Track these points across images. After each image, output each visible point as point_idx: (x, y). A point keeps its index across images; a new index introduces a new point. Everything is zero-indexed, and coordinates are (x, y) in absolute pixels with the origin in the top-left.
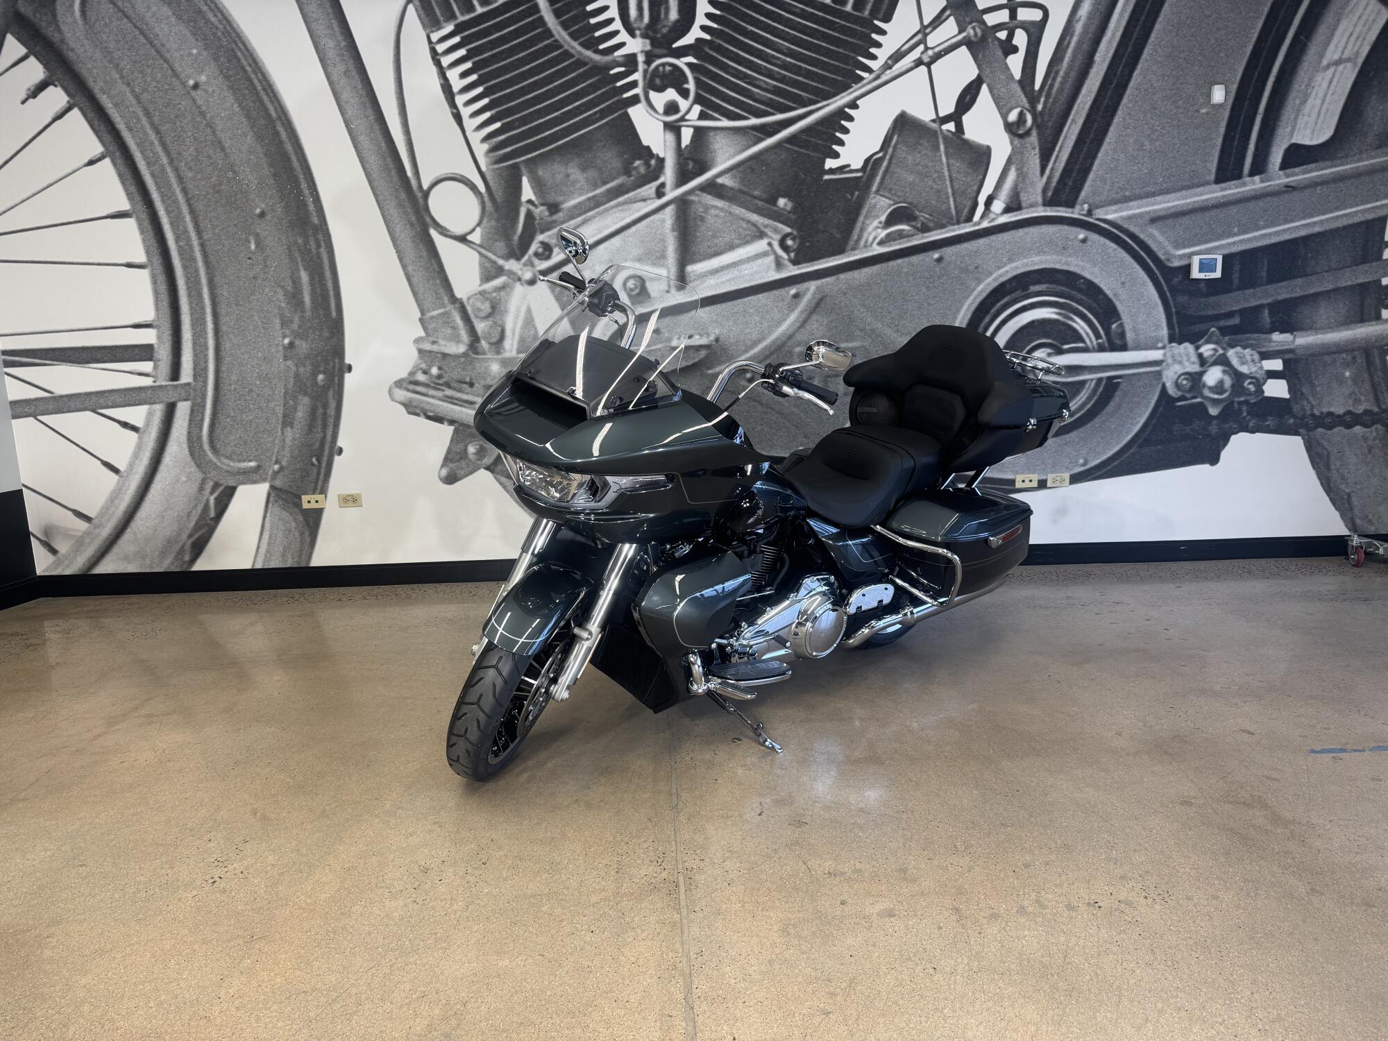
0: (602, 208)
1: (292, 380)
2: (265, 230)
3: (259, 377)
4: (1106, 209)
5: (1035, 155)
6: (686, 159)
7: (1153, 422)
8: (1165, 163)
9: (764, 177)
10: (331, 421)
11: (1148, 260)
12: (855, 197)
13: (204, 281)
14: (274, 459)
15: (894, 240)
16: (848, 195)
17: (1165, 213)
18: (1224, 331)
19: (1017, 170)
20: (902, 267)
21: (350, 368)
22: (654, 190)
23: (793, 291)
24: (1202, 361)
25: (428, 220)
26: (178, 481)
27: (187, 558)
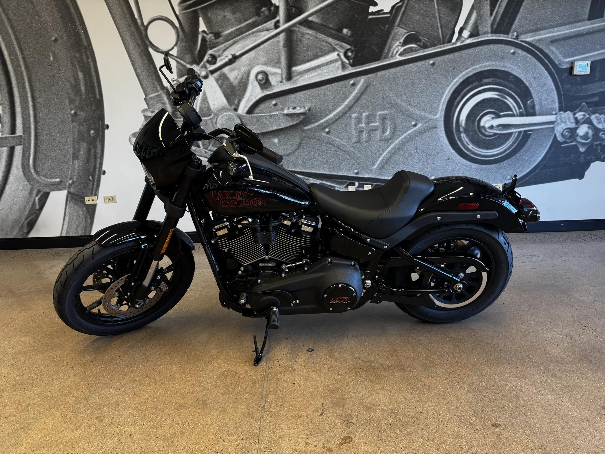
0: (244, 35)
1: (77, 134)
2: (59, 49)
3: (59, 132)
4: (527, 35)
5: (487, 4)
6: (291, 6)
7: (549, 156)
8: (560, 8)
9: (335, 17)
10: (99, 156)
11: (549, 65)
12: (386, 28)
13: (26, 78)
14: (69, 177)
15: (408, 53)
16: (382, 27)
17: (559, 37)
18: (589, 104)
19: (477, 12)
20: (412, 68)
21: (107, 127)
22: (273, 24)
23: (352, 82)
24: (577, 121)
25: (148, 42)
26: (18, 189)
27: (25, 231)
